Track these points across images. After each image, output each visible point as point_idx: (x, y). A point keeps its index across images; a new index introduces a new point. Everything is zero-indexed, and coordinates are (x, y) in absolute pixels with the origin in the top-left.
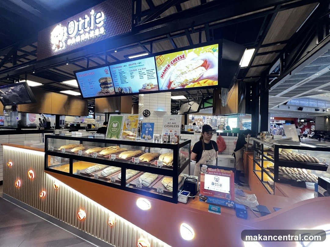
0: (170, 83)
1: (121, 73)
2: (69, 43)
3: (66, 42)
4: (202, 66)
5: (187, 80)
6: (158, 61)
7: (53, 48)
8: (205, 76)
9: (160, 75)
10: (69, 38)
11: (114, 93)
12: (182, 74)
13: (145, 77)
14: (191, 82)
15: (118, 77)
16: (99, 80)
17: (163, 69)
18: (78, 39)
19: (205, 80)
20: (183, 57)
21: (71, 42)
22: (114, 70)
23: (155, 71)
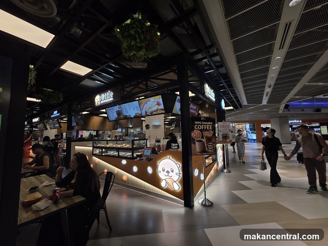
0: (146, 112)
1: (125, 108)
2: (101, 103)
3: (100, 102)
4: (157, 104)
5: (152, 111)
6: (139, 102)
7: (96, 104)
8: (159, 109)
9: (141, 109)
10: (101, 100)
11: (123, 118)
12: (150, 108)
13: (136, 110)
14: (154, 111)
15: (124, 110)
16: (116, 112)
17: (142, 106)
18: (105, 101)
19: (160, 111)
20: (149, 100)
21: (102, 102)
22: (122, 107)
23: (139, 107)
